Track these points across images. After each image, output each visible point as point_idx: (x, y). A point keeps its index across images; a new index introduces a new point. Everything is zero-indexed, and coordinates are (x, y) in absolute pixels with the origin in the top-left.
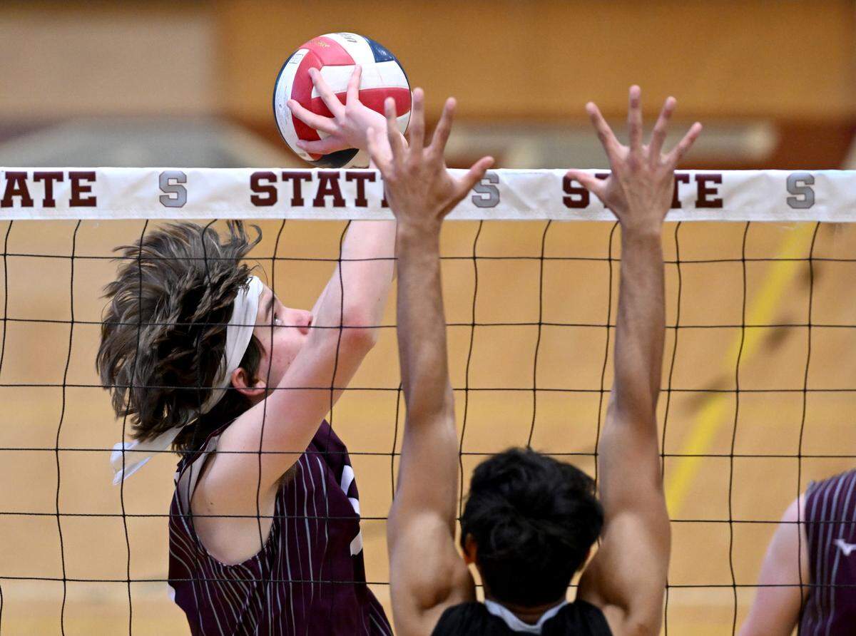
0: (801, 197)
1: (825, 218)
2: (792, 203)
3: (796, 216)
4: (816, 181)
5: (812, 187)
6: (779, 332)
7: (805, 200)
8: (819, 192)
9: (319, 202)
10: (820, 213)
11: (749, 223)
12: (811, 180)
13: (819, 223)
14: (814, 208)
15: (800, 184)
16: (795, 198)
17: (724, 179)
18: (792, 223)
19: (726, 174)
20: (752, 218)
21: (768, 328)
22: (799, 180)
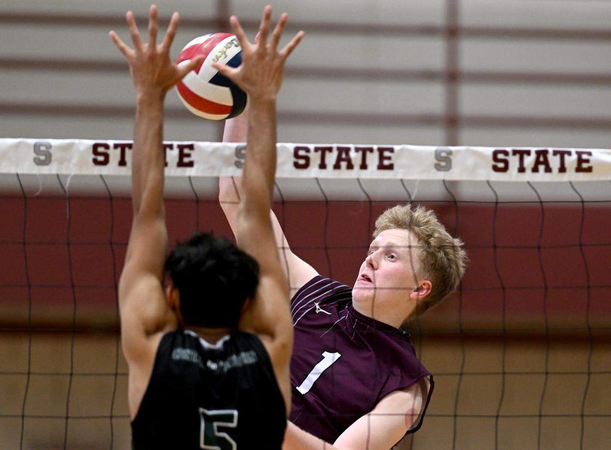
9: (337, 166)
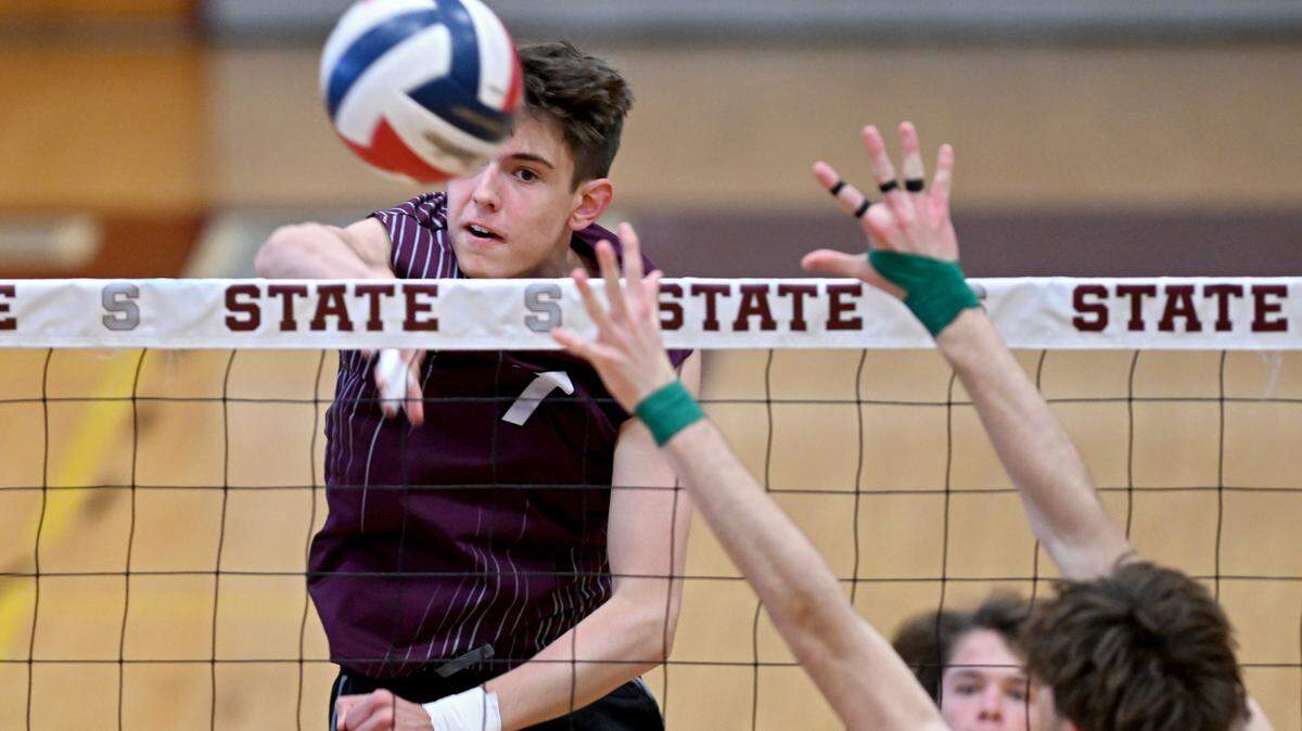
0: (121, 316)
1: (153, 343)
2: (109, 323)
3: (114, 340)
4: (142, 292)
5: (136, 301)
6: (101, 496)
7: (127, 320)
8: (145, 307)
10: (147, 337)
11: (51, 350)
12: (134, 293)
13: (145, 350)
14: (138, 330)
15: (120, 298)
16: (114, 317)
17: (18, 292)
18: (109, 351)
19: (20, 285)
20: (56, 343)
21: (86, 491)
22: (119, 293)
